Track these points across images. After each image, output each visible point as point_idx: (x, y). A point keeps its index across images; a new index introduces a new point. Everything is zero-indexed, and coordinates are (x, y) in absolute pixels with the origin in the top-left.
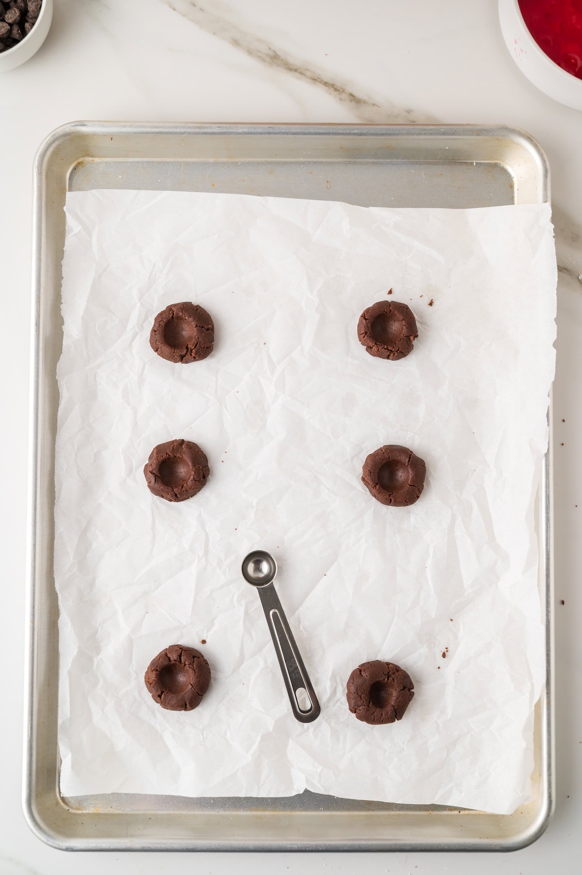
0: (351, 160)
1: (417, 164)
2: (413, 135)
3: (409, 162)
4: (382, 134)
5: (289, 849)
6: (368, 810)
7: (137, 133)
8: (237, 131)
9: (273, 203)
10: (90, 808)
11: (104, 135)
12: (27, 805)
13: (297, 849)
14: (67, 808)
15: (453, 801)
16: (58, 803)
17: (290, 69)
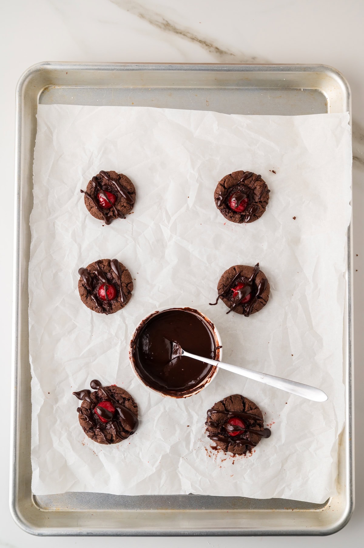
0: (222, 87)
1: (265, 90)
2: (263, 71)
3: (259, 89)
4: (243, 70)
5: (183, 534)
6: (234, 509)
7: (84, 69)
8: (149, 68)
9: (168, 112)
10: (54, 508)
11: (62, 71)
12: (12, 507)
13: (187, 534)
14: (38, 508)
15: (286, 496)
16: (32, 505)
17: (177, 33)
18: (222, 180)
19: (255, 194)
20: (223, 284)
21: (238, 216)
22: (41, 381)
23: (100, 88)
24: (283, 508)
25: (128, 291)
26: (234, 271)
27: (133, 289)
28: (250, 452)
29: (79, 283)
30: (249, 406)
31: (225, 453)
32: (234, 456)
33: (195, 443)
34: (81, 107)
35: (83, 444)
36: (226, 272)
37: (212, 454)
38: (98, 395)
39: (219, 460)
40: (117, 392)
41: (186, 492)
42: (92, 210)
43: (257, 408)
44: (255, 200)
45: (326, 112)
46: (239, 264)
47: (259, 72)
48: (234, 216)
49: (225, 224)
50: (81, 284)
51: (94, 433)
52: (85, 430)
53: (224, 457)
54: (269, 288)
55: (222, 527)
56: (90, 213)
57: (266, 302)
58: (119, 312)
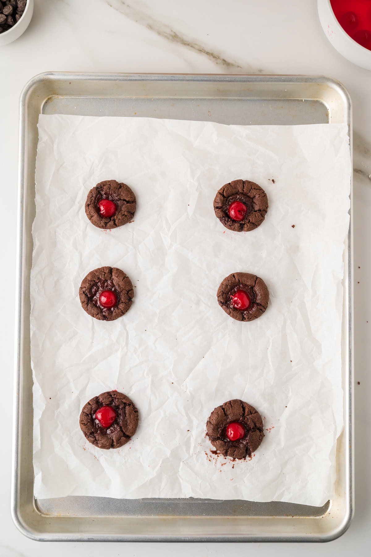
0: (224, 98)
1: (266, 100)
2: (264, 82)
3: (261, 99)
4: (244, 81)
5: (183, 540)
6: (234, 515)
7: (87, 79)
8: (151, 78)
9: (168, 123)
10: (55, 514)
11: (65, 81)
12: (14, 512)
13: (188, 540)
14: (40, 514)
15: (285, 499)
16: (34, 510)
17: (185, 44)
18: (221, 189)
19: (254, 203)
20: (223, 291)
21: (236, 225)
22: (43, 386)
23: (103, 98)
24: (283, 515)
25: (129, 298)
26: (233, 278)
27: (133, 297)
28: (250, 456)
29: (80, 291)
30: (249, 410)
31: (225, 457)
32: (234, 460)
33: (195, 447)
34: (81, 117)
35: (84, 449)
36: (225, 280)
37: (212, 458)
38: (98, 400)
39: (219, 465)
40: (118, 397)
41: (187, 495)
42: (92, 219)
43: (256, 412)
44: (254, 208)
45: (328, 122)
46: (238, 272)
47: (261, 83)
48: (233, 224)
49: (224, 232)
50: (82, 291)
51: (94, 439)
52: (86, 435)
53: (224, 461)
54: (269, 295)
55: (222, 533)
56: (91, 222)
57: (265, 309)
58: (120, 319)
